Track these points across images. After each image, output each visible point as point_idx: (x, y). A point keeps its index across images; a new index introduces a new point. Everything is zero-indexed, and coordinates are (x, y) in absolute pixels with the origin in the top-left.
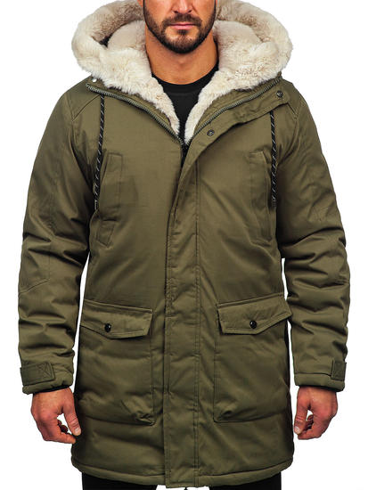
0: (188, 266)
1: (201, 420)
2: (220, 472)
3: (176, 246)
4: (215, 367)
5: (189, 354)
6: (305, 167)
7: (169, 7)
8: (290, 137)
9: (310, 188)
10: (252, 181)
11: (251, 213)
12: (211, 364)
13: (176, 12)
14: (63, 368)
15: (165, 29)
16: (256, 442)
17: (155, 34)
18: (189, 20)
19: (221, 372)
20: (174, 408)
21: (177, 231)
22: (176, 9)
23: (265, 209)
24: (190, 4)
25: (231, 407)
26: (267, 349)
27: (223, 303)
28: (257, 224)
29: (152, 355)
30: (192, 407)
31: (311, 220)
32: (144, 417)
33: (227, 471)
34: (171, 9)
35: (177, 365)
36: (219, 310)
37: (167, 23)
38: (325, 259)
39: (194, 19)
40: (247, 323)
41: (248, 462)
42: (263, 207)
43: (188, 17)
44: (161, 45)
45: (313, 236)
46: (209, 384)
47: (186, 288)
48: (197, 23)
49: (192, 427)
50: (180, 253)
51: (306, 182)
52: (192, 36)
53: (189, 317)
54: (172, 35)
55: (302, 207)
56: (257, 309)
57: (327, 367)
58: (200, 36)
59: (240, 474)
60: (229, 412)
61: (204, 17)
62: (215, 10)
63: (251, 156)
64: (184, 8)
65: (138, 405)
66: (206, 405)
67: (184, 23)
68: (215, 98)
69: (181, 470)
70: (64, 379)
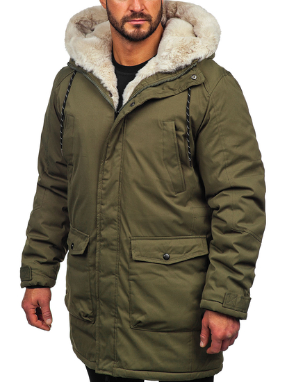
0: (112, 205)
1: (119, 325)
2: (133, 367)
3: (104, 189)
4: (130, 286)
5: (111, 273)
6: (217, 136)
7: (126, 8)
8: (203, 112)
9: (222, 153)
10: (163, 144)
11: (163, 170)
12: (126, 282)
13: (132, 11)
14: (40, 273)
15: (123, 24)
16: (171, 350)
17: (117, 29)
18: (142, 17)
19: (135, 290)
20: (103, 313)
21: (106, 177)
22: (131, 8)
23: (177, 167)
24: (142, 4)
25: (141, 318)
26: (181, 278)
27: (137, 237)
28: (168, 178)
29: (89, 270)
30: (113, 314)
31: (220, 179)
32: (86, 317)
33: (141, 368)
34: (128, 9)
35: (103, 279)
36: (132, 241)
37: (125, 20)
38: (228, 211)
39: (146, 16)
40: (160, 255)
41: (162, 364)
42: (176, 165)
43: (141, 15)
44: (120, 36)
45: (224, 192)
46: (125, 298)
47: (110, 222)
48: (148, 19)
49: (113, 329)
50: (106, 194)
51: (218, 149)
52: (145, 29)
53: (112, 245)
54: (129, 29)
55: (214, 168)
56: (170, 245)
57: (220, 297)
58: (151, 29)
59: (154, 373)
60: (140, 322)
61: (153, 13)
62: (162, 8)
63: (164, 125)
64: (137, 8)
65: (82, 307)
66: (123, 314)
67: (138, 19)
68: (143, 78)
69: (106, 361)
70: (39, 281)
